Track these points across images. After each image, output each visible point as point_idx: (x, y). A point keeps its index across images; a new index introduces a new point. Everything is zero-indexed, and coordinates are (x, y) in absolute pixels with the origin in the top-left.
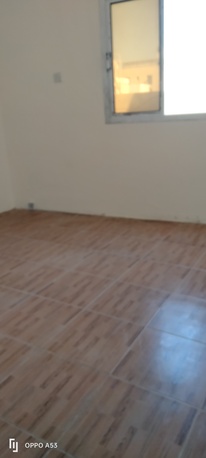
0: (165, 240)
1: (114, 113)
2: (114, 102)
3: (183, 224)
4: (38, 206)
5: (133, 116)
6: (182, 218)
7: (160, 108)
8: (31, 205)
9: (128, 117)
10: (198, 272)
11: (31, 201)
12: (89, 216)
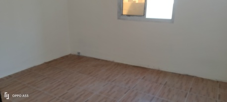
0: (143, 78)
1: (122, 14)
2: (122, 10)
3: (152, 69)
4: (82, 54)
5: (131, 17)
6: (151, 66)
7: (144, 15)
8: (79, 53)
9: (129, 17)
10: (158, 99)
11: (79, 51)
12: (106, 61)
